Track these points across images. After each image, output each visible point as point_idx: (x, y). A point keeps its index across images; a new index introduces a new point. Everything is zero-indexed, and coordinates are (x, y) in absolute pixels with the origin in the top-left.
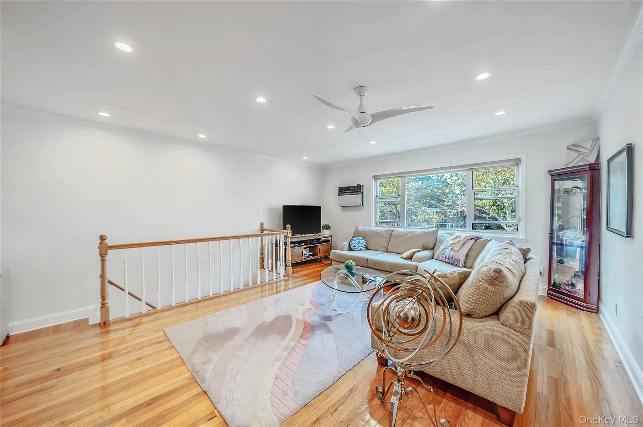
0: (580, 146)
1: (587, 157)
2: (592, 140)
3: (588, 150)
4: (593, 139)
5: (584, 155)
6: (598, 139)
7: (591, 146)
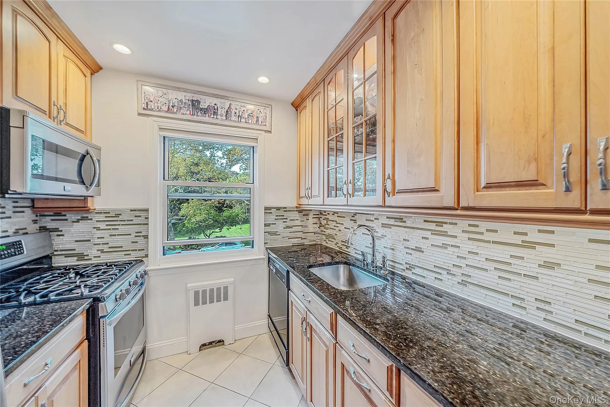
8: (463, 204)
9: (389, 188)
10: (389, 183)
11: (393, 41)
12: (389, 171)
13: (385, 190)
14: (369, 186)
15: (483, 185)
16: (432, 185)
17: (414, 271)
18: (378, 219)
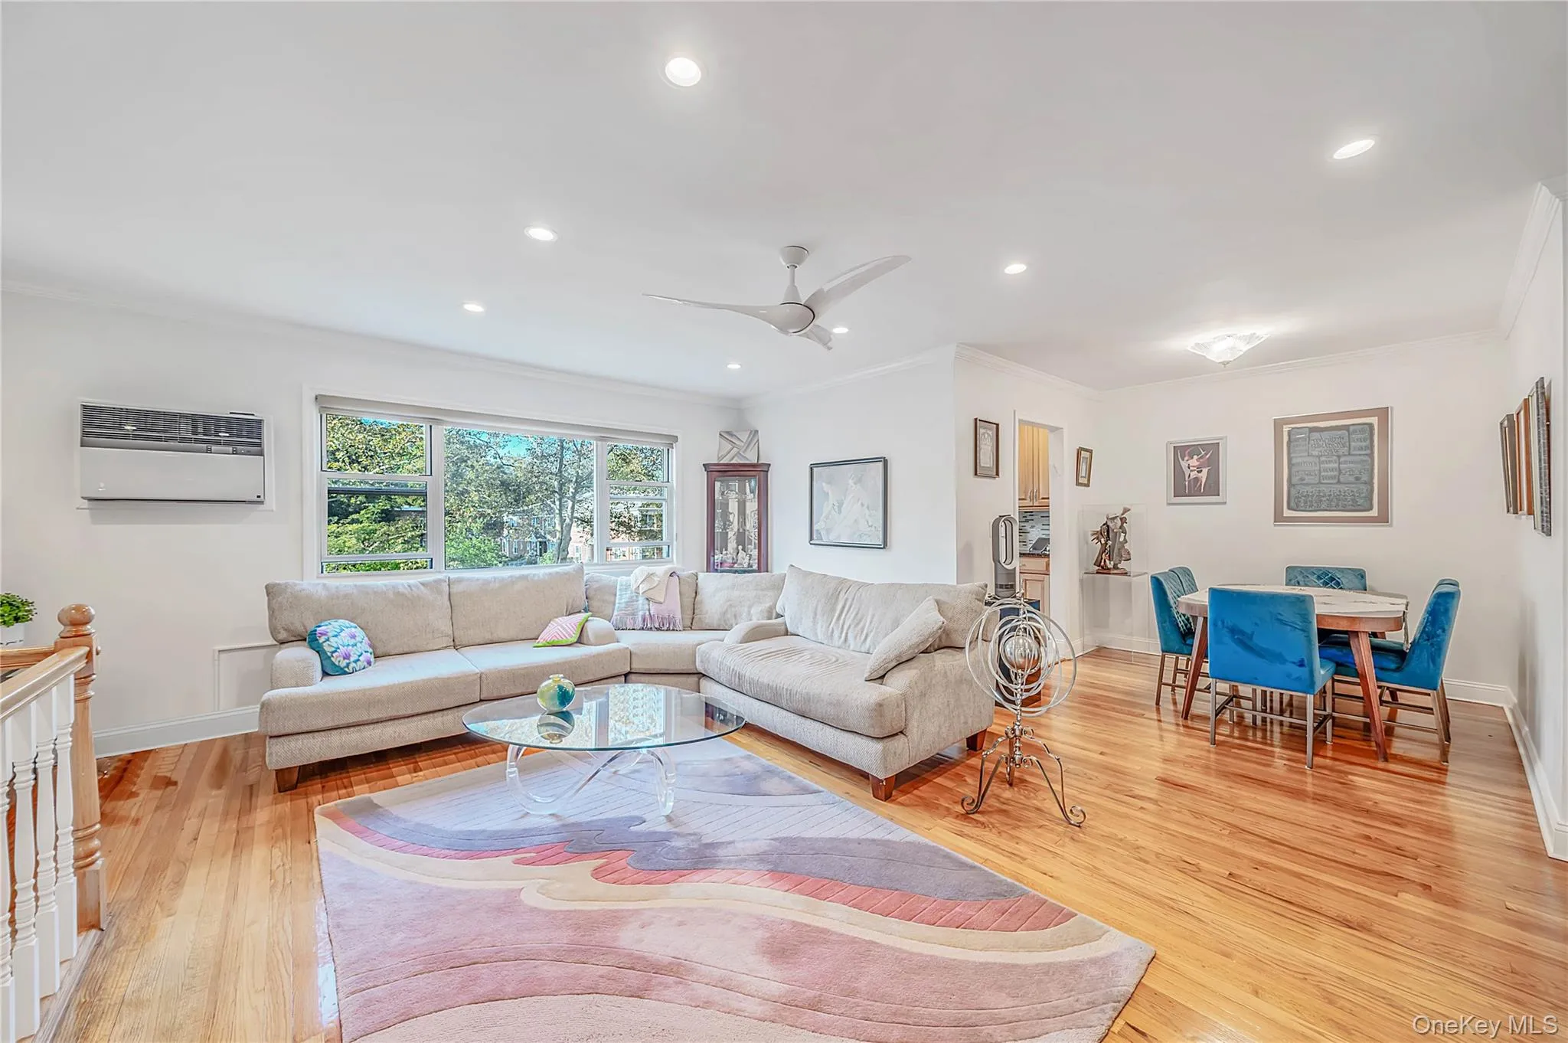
0: (735, 436)
1: (745, 454)
2: (749, 431)
3: (742, 444)
5: (740, 449)
6: (756, 432)
7: (748, 439)
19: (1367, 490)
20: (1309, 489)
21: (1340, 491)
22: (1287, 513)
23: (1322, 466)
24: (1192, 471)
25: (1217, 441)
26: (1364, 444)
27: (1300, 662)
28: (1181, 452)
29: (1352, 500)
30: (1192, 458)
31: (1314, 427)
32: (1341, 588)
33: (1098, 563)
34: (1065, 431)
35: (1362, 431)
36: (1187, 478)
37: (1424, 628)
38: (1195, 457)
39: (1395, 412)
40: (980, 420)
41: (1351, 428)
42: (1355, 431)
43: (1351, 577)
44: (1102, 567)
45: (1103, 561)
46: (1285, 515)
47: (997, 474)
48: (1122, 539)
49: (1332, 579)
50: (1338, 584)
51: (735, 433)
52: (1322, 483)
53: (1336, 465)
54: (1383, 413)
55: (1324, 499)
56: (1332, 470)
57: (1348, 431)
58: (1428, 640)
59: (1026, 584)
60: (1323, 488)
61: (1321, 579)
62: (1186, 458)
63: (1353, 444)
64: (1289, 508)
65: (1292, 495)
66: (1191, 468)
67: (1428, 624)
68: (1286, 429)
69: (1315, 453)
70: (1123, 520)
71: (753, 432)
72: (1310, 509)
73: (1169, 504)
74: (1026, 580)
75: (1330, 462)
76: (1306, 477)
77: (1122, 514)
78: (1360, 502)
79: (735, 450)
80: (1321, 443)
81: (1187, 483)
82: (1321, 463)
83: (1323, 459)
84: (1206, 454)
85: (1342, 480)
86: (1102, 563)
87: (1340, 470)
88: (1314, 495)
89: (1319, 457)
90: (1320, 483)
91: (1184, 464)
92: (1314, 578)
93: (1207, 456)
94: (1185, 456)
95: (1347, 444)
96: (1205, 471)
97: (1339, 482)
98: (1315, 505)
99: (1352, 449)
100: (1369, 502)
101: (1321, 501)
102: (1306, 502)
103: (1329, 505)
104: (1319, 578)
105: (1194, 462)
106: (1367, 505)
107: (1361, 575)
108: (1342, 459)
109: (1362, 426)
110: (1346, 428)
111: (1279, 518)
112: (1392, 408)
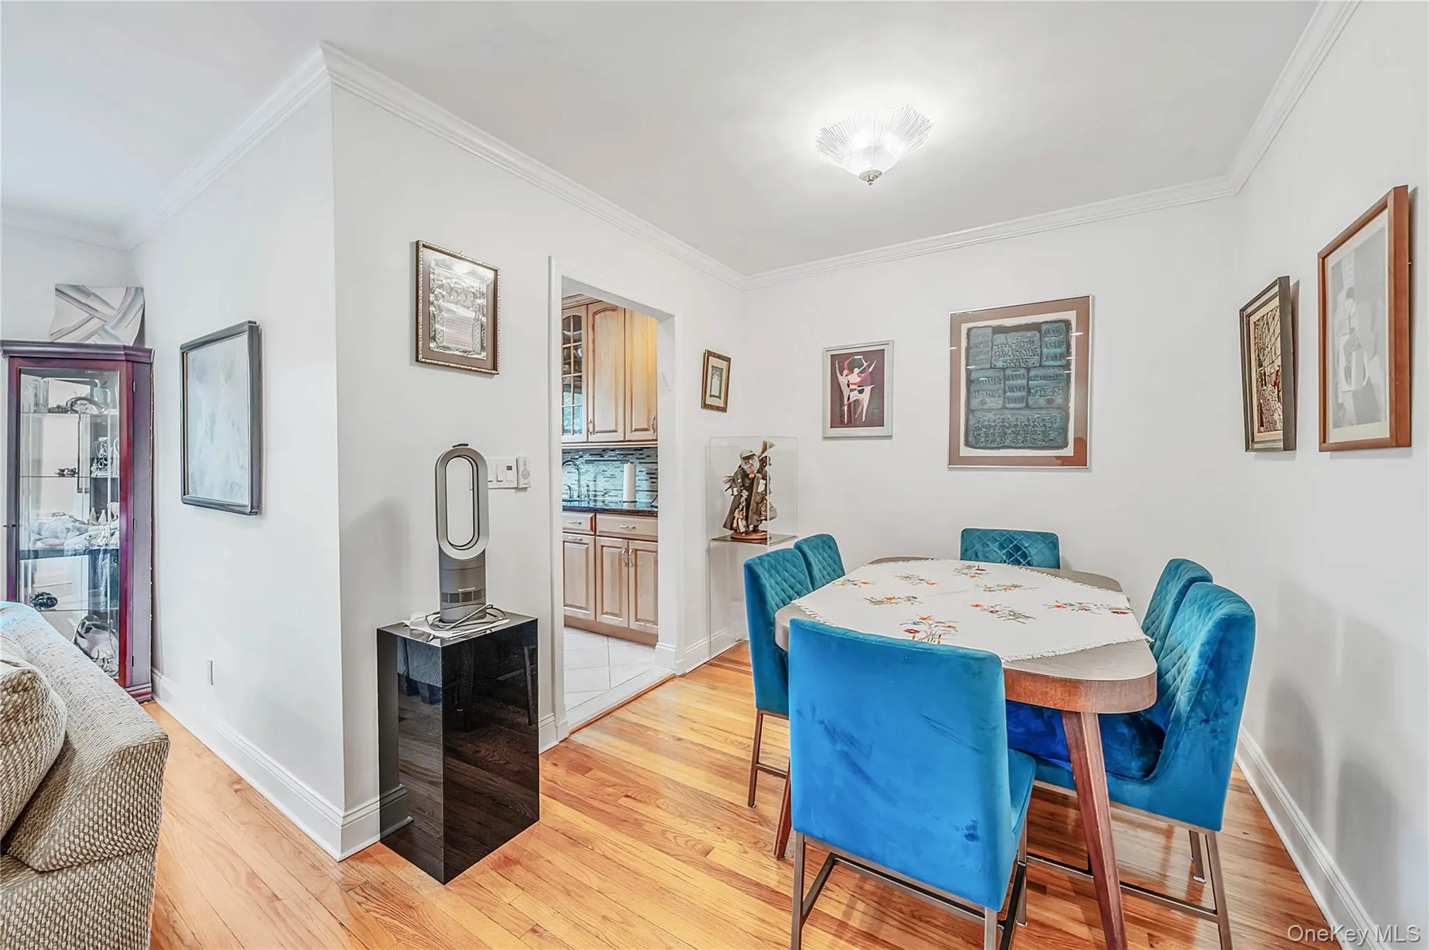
0: (95, 295)
1: (113, 328)
2: (125, 289)
3: (115, 312)
4: (127, 288)
5: (105, 321)
6: (139, 290)
7: (123, 303)
8: (627, 439)
9: (591, 430)
10: (591, 426)
11: (593, 328)
12: (591, 418)
13: (588, 430)
14: (577, 428)
15: (633, 429)
16: (614, 429)
17: (610, 494)
18: (582, 457)
19: (1061, 419)
20: (990, 416)
21: (1029, 420)
22: (965, 451)
23: (1007, 382)
24: (852, 390)
25: (881, 347)
26: (1059, 350)
27: (968, 828)
28: (840, 362)
29: (1044, 432)
30: (853, 372)
31: (1000, 326)
32: (1029, 564)
33: (729, 524)
34: (678, 321)
35: (1057, 331)
36: (846, 402)
37: (1200, 692)
38: (856, 371)
39: (1097, 301)
40: (424, 246)
41: (1044, 327)
42: (1048, 332)
43: (1041, 546)
44: (736, 531)
45: (735, 521)
46: (961, 455)
47: (495, 367)
48: (761, 488)
49: (1017, 548)
50: (1025, 556)
51: (93, 290)
52: (1007, 408)
53: (1025, 382)
54: (1082, 305)
55: (1009, 431)
56: (1019, 389)
57: (1040, 331)
58: (1206, 721)
59: (636, 555)
60: (1008, 414)
61: (1004, 548)
62: (845, 372)
63: (1045, 351)
64: (967, 444)
65: (970, 428)
66: (851, 387)
67: (1208, 686)
68: (965, 327)
69: (1000, 364)
70: (764, 462)
71: (133, 291)
72: (992, 445)
73: (826, 438)
74: (637, 550)
75: (1017, 377)
76: (988, 400)
77: (763, 452)
78: (1053, 435)
79: (95, 323)
80: (1006, 349)
81: (846, 408)
82: (1006, 378)
83: (1009, 372)
84: (869, 366)
85: (1031, 402)
86: (735, 525)
87: (1029, 389)
88: (996, 426)
89: (1004, 369)
90: (1005, 408)
91: (843, 380)
92: (994, 547)
93: (871, 369)
94: (844, 370)
95: (1039, 350)
96: (868, 389)
97: (1027, 406)
98: (998, 440)
99: (1044, 358)
100: (1063, 435)
101: (1005, 434)
102: (987, 435)
103: (1015, 440)
104: (1002, 547)
105: (855, 378)
106: (1060, 440)
107: (1051, 541)
108: (1033, 373)
109: (1056, 325)
110: (1036, 327)
111: (955, 459)
112: (1093, 297)
